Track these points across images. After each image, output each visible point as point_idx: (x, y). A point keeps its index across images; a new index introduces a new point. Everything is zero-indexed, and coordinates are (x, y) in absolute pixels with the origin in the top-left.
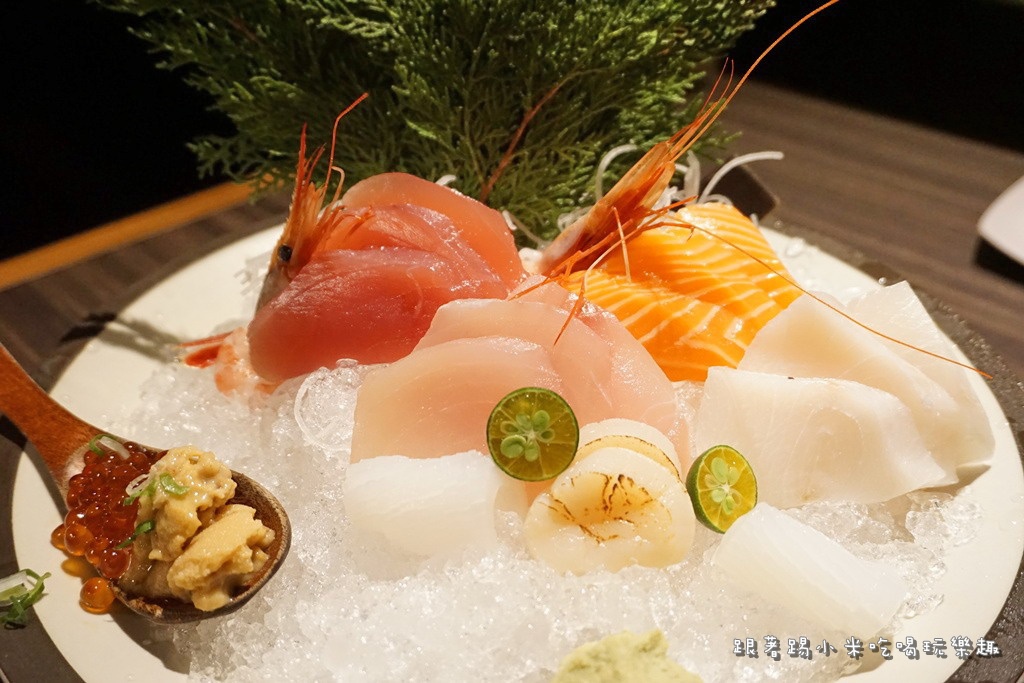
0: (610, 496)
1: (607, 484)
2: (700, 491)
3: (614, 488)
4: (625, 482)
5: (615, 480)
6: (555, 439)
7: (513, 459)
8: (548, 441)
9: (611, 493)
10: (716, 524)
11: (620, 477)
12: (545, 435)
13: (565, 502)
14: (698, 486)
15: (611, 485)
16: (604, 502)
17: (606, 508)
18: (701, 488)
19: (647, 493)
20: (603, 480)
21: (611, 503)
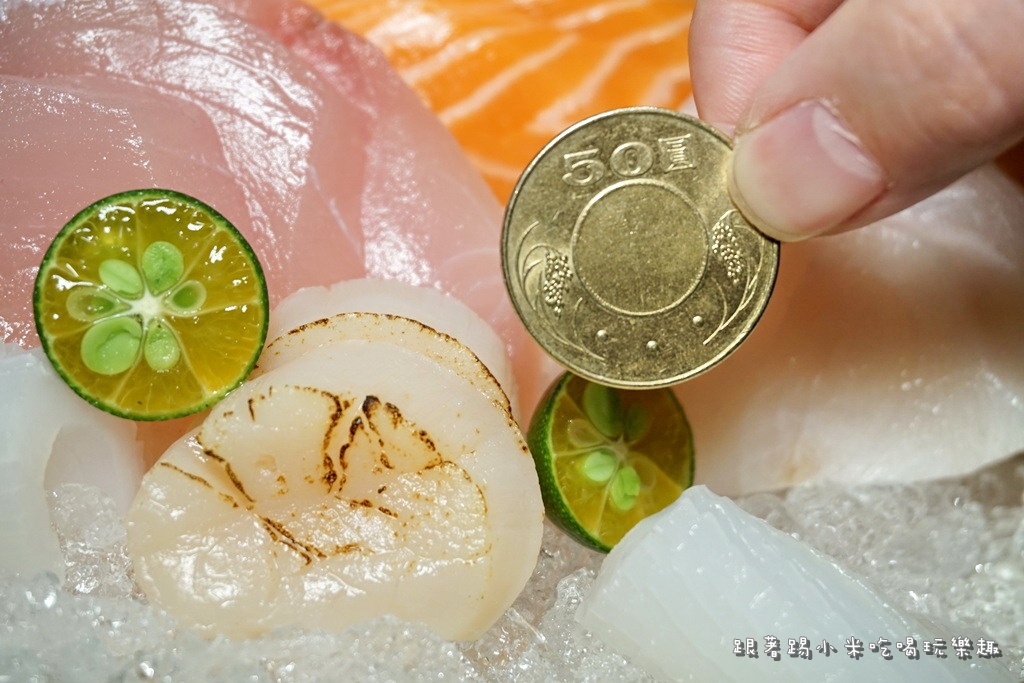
0: (344, 448)
1: (335, 418)
2: (554, 456)
3: (353, 431)
4: (381, 416)
5: (356, 410)
6: (207, 304)
7: (120, 376)
8: (192, 312)
9: (346, 441)
10: (594, 533)
11: (370, 403)
12: (183, 298)
13: (229, 459)
14: (550, 443)
15: (345, 423)
16: (328, 462)
17: (331, 477)
18: (556, 450)
19: (431, 445)
20: (326, 408)
21: (344, 466)
